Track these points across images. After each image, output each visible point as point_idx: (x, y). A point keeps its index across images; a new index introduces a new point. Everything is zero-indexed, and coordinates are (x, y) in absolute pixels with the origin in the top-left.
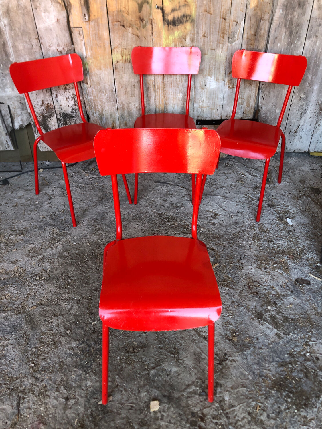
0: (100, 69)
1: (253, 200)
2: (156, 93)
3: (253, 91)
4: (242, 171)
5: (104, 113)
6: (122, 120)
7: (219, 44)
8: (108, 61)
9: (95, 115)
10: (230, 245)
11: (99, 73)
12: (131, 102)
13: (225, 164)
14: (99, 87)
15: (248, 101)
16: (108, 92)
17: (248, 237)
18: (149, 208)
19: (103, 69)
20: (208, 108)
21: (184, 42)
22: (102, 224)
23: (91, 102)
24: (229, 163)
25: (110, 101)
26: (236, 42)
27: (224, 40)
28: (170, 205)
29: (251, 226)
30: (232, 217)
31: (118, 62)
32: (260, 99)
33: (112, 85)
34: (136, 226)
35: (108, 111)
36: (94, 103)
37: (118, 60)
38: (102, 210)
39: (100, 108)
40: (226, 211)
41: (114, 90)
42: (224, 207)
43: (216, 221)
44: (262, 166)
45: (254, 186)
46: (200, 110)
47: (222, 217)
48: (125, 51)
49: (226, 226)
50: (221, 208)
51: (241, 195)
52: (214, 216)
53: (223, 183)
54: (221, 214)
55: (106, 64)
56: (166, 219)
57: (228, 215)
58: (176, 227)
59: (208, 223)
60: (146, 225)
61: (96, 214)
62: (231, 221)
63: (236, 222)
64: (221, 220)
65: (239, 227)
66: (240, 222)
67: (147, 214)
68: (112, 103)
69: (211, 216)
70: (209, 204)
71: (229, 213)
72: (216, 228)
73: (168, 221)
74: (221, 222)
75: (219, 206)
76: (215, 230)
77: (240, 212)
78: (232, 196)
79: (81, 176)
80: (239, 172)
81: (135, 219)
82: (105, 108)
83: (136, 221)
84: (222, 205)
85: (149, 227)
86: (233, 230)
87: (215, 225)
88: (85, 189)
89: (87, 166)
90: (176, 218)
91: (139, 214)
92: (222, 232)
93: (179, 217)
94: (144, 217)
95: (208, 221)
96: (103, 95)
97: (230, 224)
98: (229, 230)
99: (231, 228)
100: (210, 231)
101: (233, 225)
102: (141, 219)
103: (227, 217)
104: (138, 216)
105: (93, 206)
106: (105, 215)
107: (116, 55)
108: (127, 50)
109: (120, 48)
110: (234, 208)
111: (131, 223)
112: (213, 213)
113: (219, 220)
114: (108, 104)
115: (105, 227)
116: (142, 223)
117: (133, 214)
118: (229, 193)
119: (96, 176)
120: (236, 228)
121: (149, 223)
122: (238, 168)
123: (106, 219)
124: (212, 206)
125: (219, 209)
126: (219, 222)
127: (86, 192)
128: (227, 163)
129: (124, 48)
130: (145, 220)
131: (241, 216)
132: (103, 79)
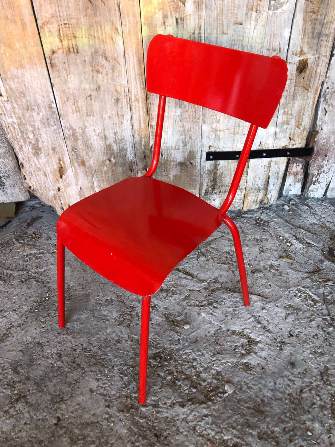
0: (21, 66)
1: (316, 302)
2: (133, 109)
3: (308, 101)
4: (287, 235)
5: (40, 145)
6: (75, 156)
7: (250, 12)
8: (34, 51)
9: (24, 149)
10: (287, 436)
11: (20, 75)
12: (88, 125)
13: (256, 220)
14: (24, 100)
15: (299, 119)
16: (43, 110)
17: (322, 407)
18: (123, 329)
19: (27, 67)
20: (227, 132)
21: (182, 9)
23: (14, 128)
24: (262, 217)
25: (49, 124)
26: (285, 7)
27: (262, 4)
28: (164, 319)
29: (321, 373)
30: (281, 349)
31: (54, 52)
32: (319, 113)
33: (48, 96)
34: (94, 384)
35: (48, 143)
36: (20, 129)
37: (54, 49)
38: (34, 336)
39: (31, 136)
40: (269, 331)
41: (54, 105)
42: (264, 322)
43: (252, 360)
44: (317, 222)
45: (311, 269)
46: (214, 135)
47: (262, 349)
48: (67, 29)
49: (273, 372)
50: (260, 326)
51: (292, 291)
52: (247, 345)
53: (257, 262)
54: (260, 341)
55: (31, 57)
56: (156, 360)
57: (273, 342)
58: (175, 383)
59: (237, 366)
60: (114, 381)
61: (20, 348)
62: (282, 360)
63: (292, 361)
64: (262, 357)
65: (298, 375)
66: (299, 361)
67: (118, 347)
68: (53, 128)
69: (242, 346)
70: (236, 314)
71: (275, 336)
72: (255, 380)
73: (159, 365)
74: (262, 364)
75: (254, 318)
76: (252, 386)
77: (295, 335)
78: (276, 293)
79: (11, 250)
80: (281, 238)
81: (94, 364)
82: (41, 137)
83: (95, 371)
84: (260, 316)
85: (120, 386)
86: (289, 386)
87: (252, 371)
88: (12, 282)
89: (25, 230)
90: (176, 355)
91: (103, 349)
92: (268, 392)
93: (181, 352)
94: (112, 357)
95: (237, 360)
96: (35, 114)
97: (279, 369)
98: (280, 386)
99: (284, 381)
100: (244, 389)
101: (286, 371)
102: (106, 364)
103: (273, 348)
104: (101, 355)
105: (20, 326)
106: (38, 353)
107: (49, 37)
108: (69, 27)
109: (55, 23)
110: (282, 324)
111: (86, 377)
112: (245, 336)
113: (257, 356)
114: (47, 130)
115: (31, 388)
116: (107, 376)
117: (92, 349)
118: (269, 287)
119: (36, 251)
120: (293, 379)
121: (121, 373)
122: (278, 229)
123: (38, 363)
124: (242, 320)
125: (255, 326)
126: (258, 362)
127: (14, 289)
128: (259, 218)
129: (62, 23)
130: (115, 364)
131: (298, 346)
132: (29, 85)
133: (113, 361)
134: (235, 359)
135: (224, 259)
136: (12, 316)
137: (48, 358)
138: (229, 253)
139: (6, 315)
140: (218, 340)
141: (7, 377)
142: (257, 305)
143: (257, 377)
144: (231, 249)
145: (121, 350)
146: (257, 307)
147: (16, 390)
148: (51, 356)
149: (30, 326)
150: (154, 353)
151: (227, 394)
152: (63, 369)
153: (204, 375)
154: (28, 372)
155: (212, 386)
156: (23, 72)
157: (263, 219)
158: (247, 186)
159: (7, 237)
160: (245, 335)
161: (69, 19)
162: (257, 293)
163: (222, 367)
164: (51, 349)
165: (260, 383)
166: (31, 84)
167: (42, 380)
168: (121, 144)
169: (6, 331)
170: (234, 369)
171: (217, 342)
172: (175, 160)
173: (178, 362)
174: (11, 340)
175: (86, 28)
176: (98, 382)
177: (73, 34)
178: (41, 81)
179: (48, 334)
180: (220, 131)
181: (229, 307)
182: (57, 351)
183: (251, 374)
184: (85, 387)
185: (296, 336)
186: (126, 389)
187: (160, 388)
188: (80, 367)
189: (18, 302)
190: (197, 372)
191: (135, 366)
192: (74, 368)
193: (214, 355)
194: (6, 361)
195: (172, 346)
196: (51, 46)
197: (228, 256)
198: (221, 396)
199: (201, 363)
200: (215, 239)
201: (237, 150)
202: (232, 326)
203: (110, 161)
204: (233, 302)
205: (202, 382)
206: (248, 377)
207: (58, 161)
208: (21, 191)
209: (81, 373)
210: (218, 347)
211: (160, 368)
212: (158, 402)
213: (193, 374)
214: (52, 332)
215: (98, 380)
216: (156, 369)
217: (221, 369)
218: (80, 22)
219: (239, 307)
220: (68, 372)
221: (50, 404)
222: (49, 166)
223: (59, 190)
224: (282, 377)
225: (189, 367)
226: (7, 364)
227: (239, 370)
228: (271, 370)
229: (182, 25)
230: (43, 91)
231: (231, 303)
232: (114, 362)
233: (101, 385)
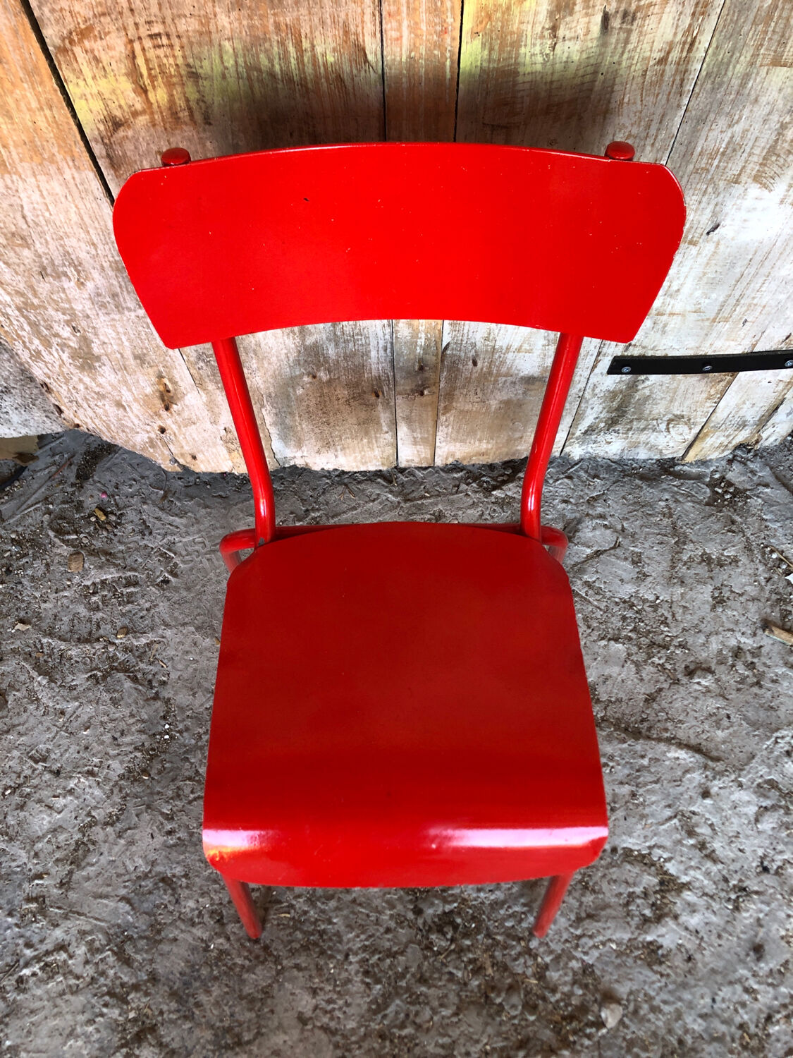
5: (96, 350)
6: (207, 371)
8: (43, 125)
9: (48, 358)
14: (27, 253)
16: (95, 275)
20: (692, 317)
22: (154, 978)
25: (118, 306)
30: (737, 908)
31: (117, 125)
34: (306, 1003)
35: (121, 345)
36: (26, 318)
37: (118, 113)
38: (152, 856)
39: (65, 333)
40: (712, 857)
42: (704, 830)
43: (667, 935)
46: (649, 323)
47: (692, 909)
48: (160, 52)
49: (713, 971)
50: (692, 842)
51: (783, 738)
52: (656, 892)
53: (702, 639)
54: (689, 883)
55: (32, 141)
56: (444, 934)
57: (720, 887)
58: (487, 997)
59: (631, 951)
60: (352, 995)
61: (123, 892)
62: (735, 939)
63: (757, 940)
64: (691, 928)
65: (767, 976)
66: (774, 941)
67: (354, 895)
68: (133, 314)
69: (646, 894)
70: (637, 805)
71: (725, 872)
72: (670, 992)
73: (453, 947)
74: (688, 946)
75: (680, 821)
76: (662, 1006)
77: (775, 867)
78: (741, 743)
79: (48, 565)
80: (774, 556)
81: (302, 945)
82: (96, 334)
83: (306, 968)
84: (694, 813)
85: (365, 1007)
86: (743, 1005)
87: (664, 966)
88: (68, 679)
89: (73, 493)
90: (489, 920)
91: (319, 904)
92: (695, 1020)
93: (502, 912)
94: (342, 929)
95: (632, 933)
96: (70, 285)
97: (728, 961)
98: (724, 1006)
99: (734, 993)
100: (642, 1012)
101: (744, 968)
102: (330, 948)
103: (718, 906)
104: (317, 920)
105: (111, 821)
106: (166, 907)
107: (94, 78)
108: (171, 46)
109: (113, 35)
110: (747, 837)
111: (286, 984)
112: (653, 868)
113: (678, 924)
114: (113, 320)
115: (165, 1008)
116: (335, 981)
117: (294, 902)
118: (725, 722)
119: (117, 575)
120: (756, 987)
121: (366, 973)
122: (771, 525)
123: (171, 936)
124: (649, 821)
125: (679, 842)
126: (680, 942)
127: (77, 704)
128: (723, 478)
129: (143, 31)
130: (350, 949)
131: (777, 900)
132: (38, 216)
133: (345, 938)
134: (626, 932)
135: (616, 622)
136: (87, 790)
137: (193, 924)
138: (632, 606)
139: (72, 785)
140: (590, 876)
141: (103, 973)
142: (690, 781)
143: (674, 982)
144: (637, 592)
145: (360, 905)
146: (691, 787)
147: (132, 1009)
148: (198, 917)
149: (135, 827)
150: (439, 912)
151: (604, 1031)
152: (232, 959)
153: (553, 975)
154: (152, 961)
155: (571, 1005)
156: (9, 183)
157: (734, 480)
158: (713, 418)
159: (30, 520)
160: (653, 864)
161: (169, 20)
162: (693, 741)
163: (596, 953)
164: (196, 898)
165: (680, 999)
166: (47, 214)
167: (187, 984)
168: (351, 345)
169: (79, 836)
170: (624, 958)
171: (587, 883)
172: (513, 371)
173: (494, 939)
174: (97, 862)
175: (239, 46)
176: (314, 997)
177: (188, 65)
178: (81, 205)
179: (184, 853)
180: (671, 314)
181: (621, 783)
182: (212, 905)
183: (662, 975)
184: (286, 1010)
185: (777, 873)
186: (380, 1016)
187: (456, 1014)
188: (271, 954)
189: (96, 747)
190: (538, 965)
191: (396, 953)
192: (257, 957)
193: (579, 920)
194: (96, 925)
195: (482, 895)
196: (106, 106)
197: (629, 614)
198: (591, 1033)
199: (547, 944)
200: (598, 554)
201: (710, 353)
202: (624, 837)
203: (314, 377)
204: (632, 768)
205: (548, 994)
206: (653, 983)
207: (154, 379)
208: (50, 415)
209: (274, 973)
210: (589, 899)
211: (454, 956)
212: (453, 1049)
213: (529, 972)
214: (192, 849)
215: (314, 992)
216: (445, 958)
217: (594, 959)
218: (212, 28)
219: (645, 784)
220: (243, 967)
221: (214, 1052)
222: (130, 390)
223: (163, 430)
224: (731, 983)
225: (520, 954)
226: (100, 936)
227: (635, 962)
228: (708, 964)
229: (623, 36)
230: (91, 231)
231: (626, 771)
232: (349, 941)
233: (323, 1004)
